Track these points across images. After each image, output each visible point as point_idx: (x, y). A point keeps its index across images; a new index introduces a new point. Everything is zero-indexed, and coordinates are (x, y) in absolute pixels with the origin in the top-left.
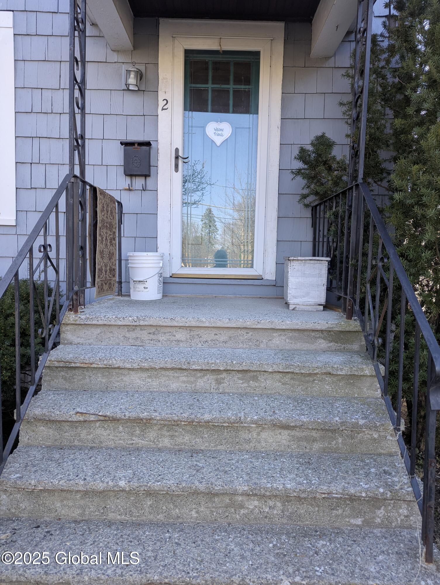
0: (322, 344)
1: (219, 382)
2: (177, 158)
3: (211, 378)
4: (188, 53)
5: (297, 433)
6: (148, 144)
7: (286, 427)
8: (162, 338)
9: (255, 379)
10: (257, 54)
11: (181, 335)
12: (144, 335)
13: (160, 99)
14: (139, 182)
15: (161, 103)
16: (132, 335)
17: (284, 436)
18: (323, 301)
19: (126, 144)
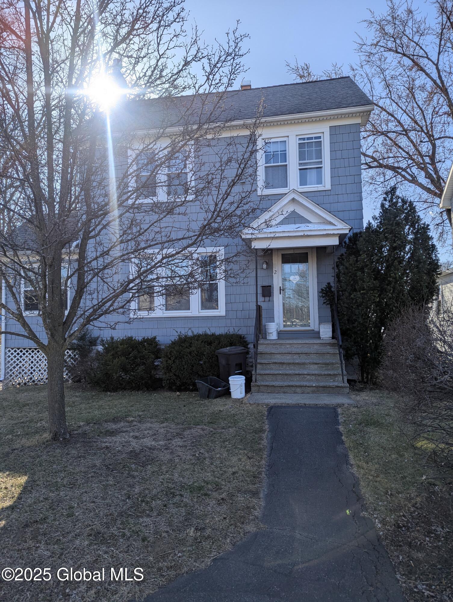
0: (329, 347)
1: (299, 357)
2: (280, 290)
3: (297, 355)
4: (282, 254)
5: (319, 365)
6: (270, 286)
7: (316, 364)
8: (283, 347)
9: (309, 355)
10: (307, 253)
11: (288, 346)
12: (278, 346)
13: (274, 270)
14: (267, 299)
15: (274, 272)
16: (275, 346)
17: (316, 366)
18: (331, 336)
19: (263, 287)
